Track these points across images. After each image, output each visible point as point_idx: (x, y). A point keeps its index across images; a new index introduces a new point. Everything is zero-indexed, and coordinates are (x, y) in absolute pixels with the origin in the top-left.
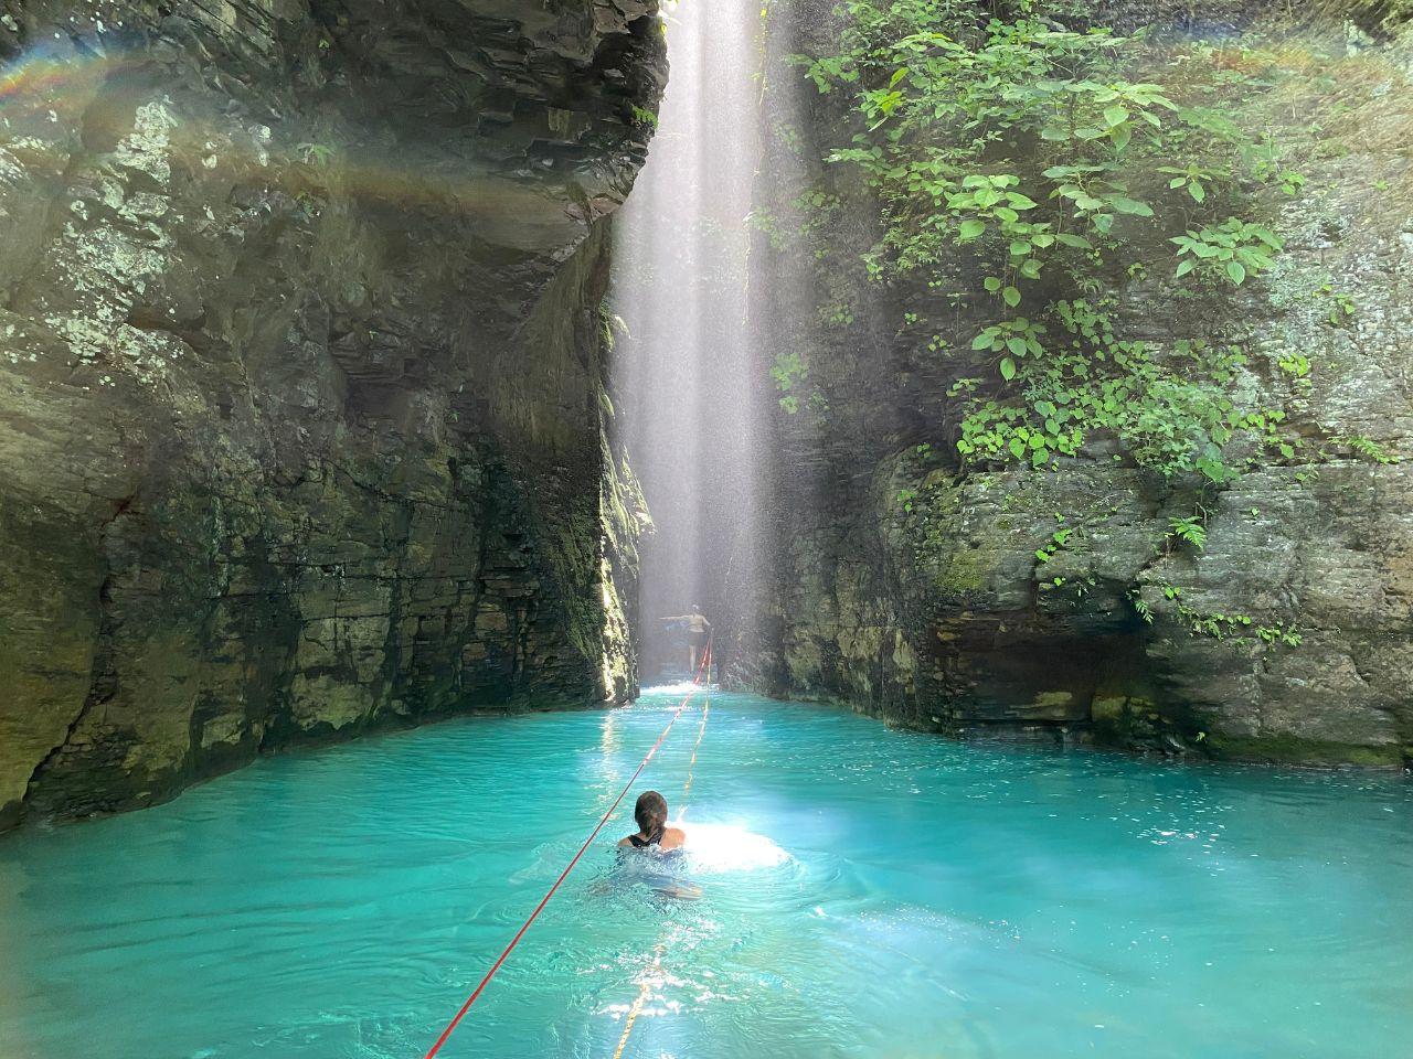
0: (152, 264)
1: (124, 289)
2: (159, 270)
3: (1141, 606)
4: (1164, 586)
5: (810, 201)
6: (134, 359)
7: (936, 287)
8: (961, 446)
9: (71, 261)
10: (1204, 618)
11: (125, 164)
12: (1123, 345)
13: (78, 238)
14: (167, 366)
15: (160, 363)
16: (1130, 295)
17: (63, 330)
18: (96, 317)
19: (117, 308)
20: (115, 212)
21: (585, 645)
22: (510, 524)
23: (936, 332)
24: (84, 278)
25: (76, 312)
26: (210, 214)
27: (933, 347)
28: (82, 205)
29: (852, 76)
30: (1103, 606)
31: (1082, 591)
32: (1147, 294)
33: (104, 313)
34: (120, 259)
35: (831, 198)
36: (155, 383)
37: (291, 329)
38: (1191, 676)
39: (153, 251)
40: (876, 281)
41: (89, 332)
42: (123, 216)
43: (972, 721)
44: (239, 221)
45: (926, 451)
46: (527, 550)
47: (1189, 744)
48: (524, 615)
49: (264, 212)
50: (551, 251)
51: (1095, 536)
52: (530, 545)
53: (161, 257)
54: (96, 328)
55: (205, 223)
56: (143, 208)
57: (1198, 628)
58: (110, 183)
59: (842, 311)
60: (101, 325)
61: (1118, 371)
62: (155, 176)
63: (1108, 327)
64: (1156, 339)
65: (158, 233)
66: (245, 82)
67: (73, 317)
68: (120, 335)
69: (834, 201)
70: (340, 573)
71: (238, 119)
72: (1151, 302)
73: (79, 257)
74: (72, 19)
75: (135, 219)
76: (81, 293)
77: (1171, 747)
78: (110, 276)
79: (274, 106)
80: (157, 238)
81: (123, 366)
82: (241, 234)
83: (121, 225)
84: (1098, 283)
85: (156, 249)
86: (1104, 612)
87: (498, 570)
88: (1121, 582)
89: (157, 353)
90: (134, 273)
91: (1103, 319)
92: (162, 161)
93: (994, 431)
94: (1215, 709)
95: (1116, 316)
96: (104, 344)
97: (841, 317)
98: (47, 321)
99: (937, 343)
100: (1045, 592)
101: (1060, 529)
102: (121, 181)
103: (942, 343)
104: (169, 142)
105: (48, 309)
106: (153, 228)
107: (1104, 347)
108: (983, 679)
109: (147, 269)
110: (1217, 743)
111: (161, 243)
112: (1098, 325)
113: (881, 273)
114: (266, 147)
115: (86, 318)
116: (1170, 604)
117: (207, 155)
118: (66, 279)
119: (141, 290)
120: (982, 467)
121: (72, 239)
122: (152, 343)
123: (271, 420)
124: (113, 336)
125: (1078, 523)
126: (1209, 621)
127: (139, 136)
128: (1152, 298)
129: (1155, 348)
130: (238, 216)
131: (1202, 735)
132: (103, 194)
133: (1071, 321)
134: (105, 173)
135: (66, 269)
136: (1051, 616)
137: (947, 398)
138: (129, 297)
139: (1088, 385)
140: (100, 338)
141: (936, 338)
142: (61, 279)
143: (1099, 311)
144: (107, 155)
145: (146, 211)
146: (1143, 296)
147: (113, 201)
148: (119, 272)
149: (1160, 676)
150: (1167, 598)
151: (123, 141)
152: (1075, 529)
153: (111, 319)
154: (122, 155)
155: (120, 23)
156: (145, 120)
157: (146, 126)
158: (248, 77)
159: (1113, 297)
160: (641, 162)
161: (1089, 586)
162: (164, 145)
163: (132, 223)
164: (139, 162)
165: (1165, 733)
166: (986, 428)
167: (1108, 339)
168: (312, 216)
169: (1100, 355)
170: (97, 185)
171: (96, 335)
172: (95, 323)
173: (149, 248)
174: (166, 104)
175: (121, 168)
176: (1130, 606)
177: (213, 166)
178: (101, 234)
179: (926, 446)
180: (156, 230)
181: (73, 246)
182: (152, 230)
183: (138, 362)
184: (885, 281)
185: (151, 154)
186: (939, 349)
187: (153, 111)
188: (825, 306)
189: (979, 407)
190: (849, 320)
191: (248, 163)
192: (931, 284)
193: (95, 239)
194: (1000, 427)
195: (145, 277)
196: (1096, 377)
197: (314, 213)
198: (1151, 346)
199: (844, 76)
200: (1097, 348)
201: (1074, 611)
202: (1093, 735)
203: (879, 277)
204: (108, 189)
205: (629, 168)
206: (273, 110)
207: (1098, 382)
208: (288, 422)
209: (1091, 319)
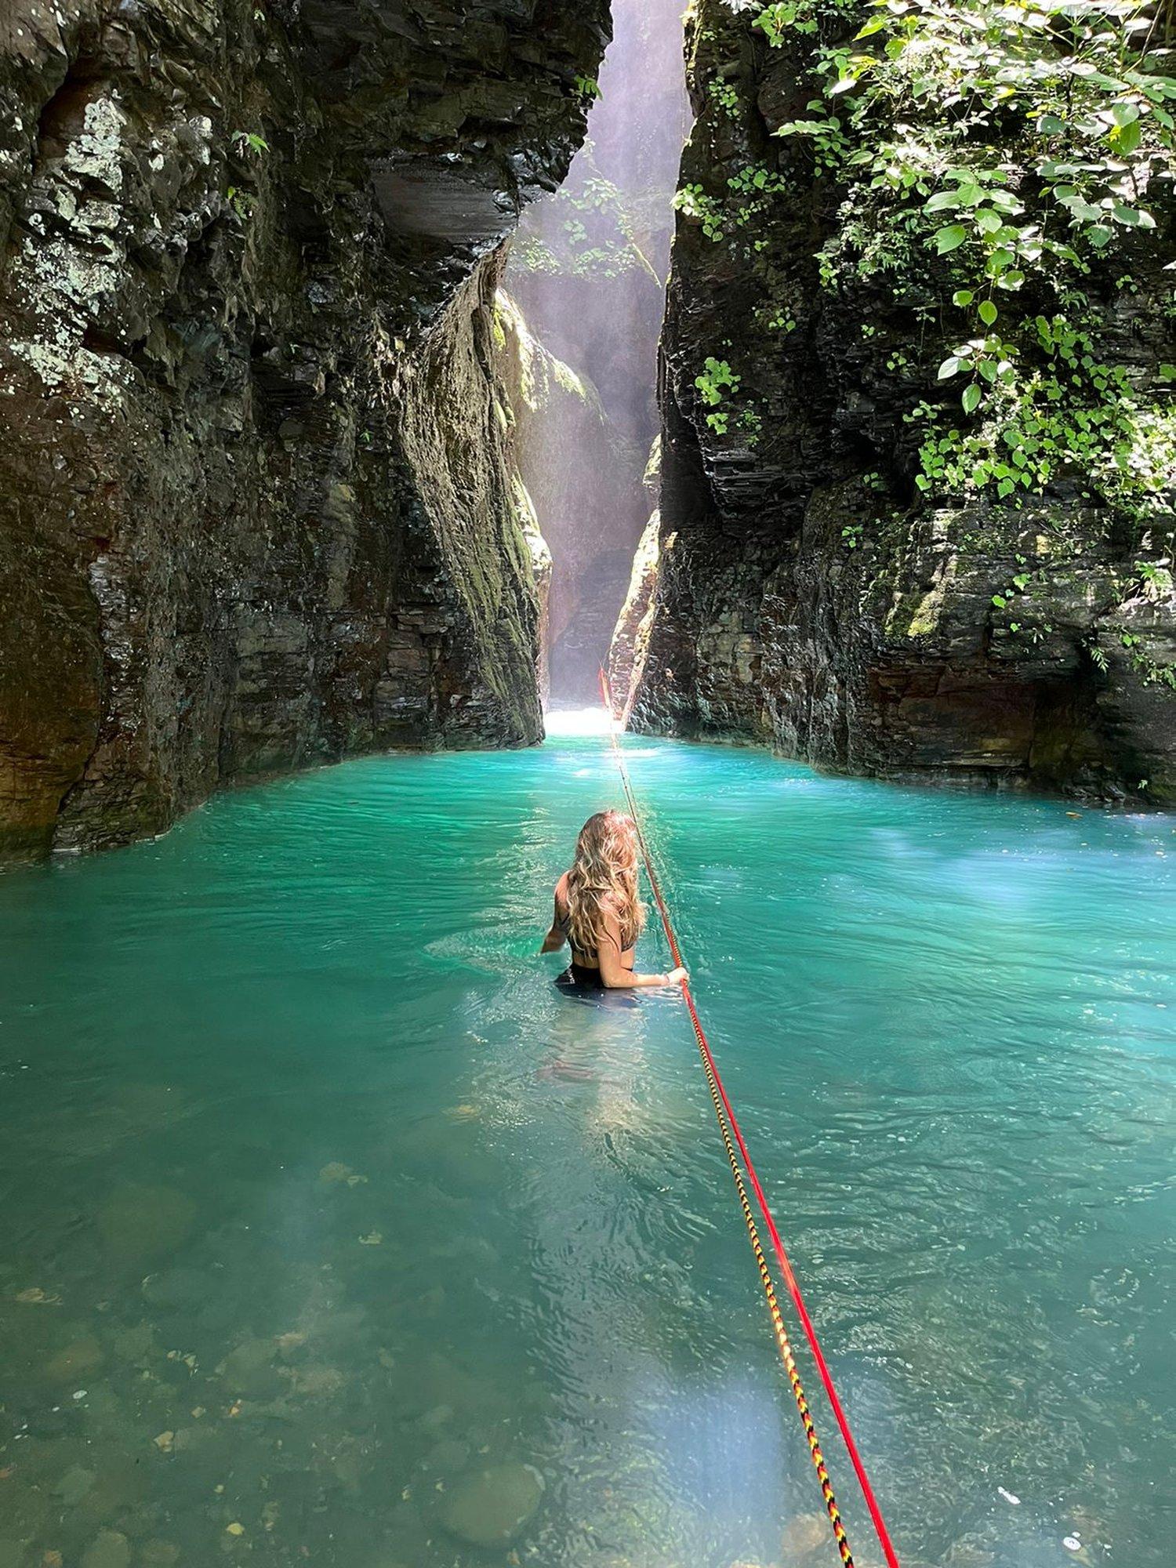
0: (104, 280)
1: (79, 309)
2: (112, 288)
3: (1097, 654)
4: (1124, 633)
5: (751, 180)
6: (91, 386)
7: (900, 296)
8: (919, 479)
9: (31, 281)
10: (1161, 666)
11: (78, 170)
12: (1103, 369)
13: (36, 256)
14: (121, 394)
15: (116, 391)
16: (1116, 312)
17: (27, 357)
18: (55, 342)
19: (74, 331)
20: (68, 223)
21: (498, 685)
22: (423, 555)
23: (896, 349)
24: (42, 299)
25: (37, 337)
26: (157, 223)
27: (891, 365)
28: (40, 218)
29: (810, 27)
30: (1058, 653)
31: (1038, 637)
32: (1135, 312)
33: (62, 336)
34: (76, 278)
35: (774, 176)
36: (113, 413)
37: (221, 345)
38: (1141, 724)
39: (106, 267)
40: (830, 285)
41: (51, 358)
42: (75, 228)
43: (906, 765)
44: (183, 227)
45: (875, 480)
46: (441, 583)
47: (1128, 790)
48: (437, 654)
49: (204, 217)
50: (471, 245)
51: (1055, 580)
52: (445, 578)
53: (113, 273)
54: (55, 354)
55: (153, 233)
56: (97, 218)
57: (1154, 676)
58: (64, 191)
59: (783, 315)
60: (61, 350)
61: (1094, 399)
62: (108, 183)
63: (1088, 347)
64: (1139, 364)
65: (110, 247)
66: (189, 68)
67: (34, 342)
68: (78, 360)
69: (778, 181)
70: (267, 608)
71: (181, 111)
72: (1137, 321)
73: (38, 276)
74: (33, 12)
75: (88, 232)
76: (41, 315)
77: (1111, 795)
78: (67, 296)
79: (214, 93)
80: (109, 252)
81: (83, 396)
82: (185, 243)
83: (73, 237)
84: (1082, 296)
85: (109, 264)
86: (1058, 659)
87: (413, 605)
88: (1079, 629)
89: (111, 379)
90: (90, 292)
91: (1083, 337)
92: (115, 165)
93: (955, 463)
94: (1160, 758)
95: (1099, 336)
96: (65, 371)
97: (781, 321)
98: (12, 347)
99: (895, 361)
100: (998, 638)
101: (1019, 573)
102: (74, 189)
103: (902, 361)
104: (121, 144)
105: (12, 335)
106: (104, 239)
107: (1081, 371)
108: (923, 724)
109: (101, 288)
110: (1158, 791)
111: (112, 258)
112: (1079, 345)
113: (836, 276)
114: (208, 143)
115: (46, 342)
116: (1126, 652)
117: (154, 154)
118: (28, 301)
119: (95, 310)
120: (940, 502)
121: (32, 257)
122: (107, 369)
123: (200, 446)
124: (71, 362)
125: (1039, 567)
126: (1165, 670)
127: (90, 137)
128: (1138, 315)
129: (1137, 373)
130: (182, 222)
131: (1145, 782)
132: (57, 204)
133: (1050, 340)
134: (59, 180)
135: (28, 290)
136: (1003, 662)
137: (900, 422)
138: (84, 319)
139: (1060, 414)
140: (62, 366)
141: (895, 355)
142: (24, 301)
143: (1080, 328)
144: (58, 161)
145: (99, 221)
146: (1130, 313)
147: (66, 211)
148: (75, 292)
149: (1110, 724)
150: (1125, 646)
151: (74, 143)
152: (1035, 573)
153: (69, 344)
154: (73, 158)
155: (77, 13)
156: (94, 119)
157: (96, 126)
158: (192, 62)
159: (1097, 313)
160: (580, 143)
161: (1045, 633)
162: (116, 147)
163: (85, 236)
164: (91, 168)
165: (1106, 780)
166: (947, 461)
167: (1087, 362)
168: (244, 216)
169: (1076, 380)
170: (52, 195)
171: (57, 361)
172: (55, 348)
173: (102, 263)
174: (114, 100)
175: (74, 175)
176: (1085, 655)
177: (160, 168)
178: (56, 249)
179: (874, 475)
180: (109, 243)
181: (33, 266)
182: (105, 243)
183: (97, 390)
184: (840, 284)
185: (103, 158)
186: (898, 368)
187: (103, 108)
188: (762, 307)
189: (940, 436)
190: (791, 326)
191: (192, 163)
192: (896, 292)
193: (51, 255)
194: (961, 458)
195: (100, 295)
196: (1070, 405)
197: (246, 212)
198: (1132, 370)
199: (799, 27)
200: (1073, 372)
201: (1025, 658)
202: (1029, 780)
203: (834, 282)
204: (62, 198)
205: (567, 149)
206: (214, 99)
207: (1071, 411)
208: (216, 448)
209: (1071, 338)
